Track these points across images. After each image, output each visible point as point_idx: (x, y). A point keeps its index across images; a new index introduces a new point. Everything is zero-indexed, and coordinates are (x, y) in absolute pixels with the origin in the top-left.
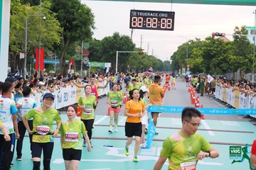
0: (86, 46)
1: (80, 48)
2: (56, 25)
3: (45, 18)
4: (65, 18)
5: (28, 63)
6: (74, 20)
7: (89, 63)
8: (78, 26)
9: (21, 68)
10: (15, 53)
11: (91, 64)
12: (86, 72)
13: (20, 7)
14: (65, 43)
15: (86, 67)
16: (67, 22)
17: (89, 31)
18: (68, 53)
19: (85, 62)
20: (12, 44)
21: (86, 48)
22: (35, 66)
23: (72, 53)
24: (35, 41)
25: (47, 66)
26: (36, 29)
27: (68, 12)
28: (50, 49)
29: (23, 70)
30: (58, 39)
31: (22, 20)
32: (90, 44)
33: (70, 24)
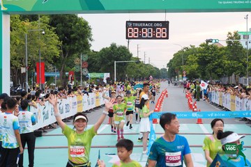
0: (84, 57)
1: (79, 60)
2: (55, 39)
3: (43, 32)
4: (63, 32)
5: (29, 77)
6: (72, 33)
7: (89, 74)
8: (77, 39)
9: (23, 82)
10: (16, 68)
11: (91, 75)
12: (85, 82)
13: (20, 23)
14: (64, 56)
15: (85, 78)
16: (66, 35)
17: (87, 43)
18: (68, 66)
19: (85, 74)
20: (13, 59)
21: (84, 60)
22: (36, 80)
23: (72, 65)
24: (35, 55)
25: (48, 79)
26: (36, 44)
27: (66, 26)
28: (50, 63)
29: (25, 84)
30: (57, 52)
31: (22, 36)
32: (89, 56)
33: (69, 37)
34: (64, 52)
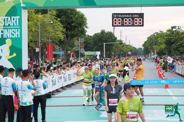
0: (82, 40)
1: (78, 42)
2: (60, 27)
3: (52, 22)
4: (66, 22)
5: (42, 55)
6: (73, 22)
7: (85, 52)
8: (76, 27)
9: (37, 58)
10: (32, 48)
11: (87, 53)
12: (83, 59)
13: (34, 16)
14: (67, 39)
15: (83, 55)
16: (68, 24)
17: (84, 30)
18: (70, 46)
19: (82, 52)
20: (30, 42)
21: (82, 42)
22: (47, 57)
23: (72, 46)
24: (46, 39)
25: (55, 56)
26: (46, 31)
27: (68, 17)
28: (57, 44)
29: (39, 60)
30: (62, 37)
31: (36, 25)
32: (85, 39)
33: (70, 25)
34: (67, 36)
